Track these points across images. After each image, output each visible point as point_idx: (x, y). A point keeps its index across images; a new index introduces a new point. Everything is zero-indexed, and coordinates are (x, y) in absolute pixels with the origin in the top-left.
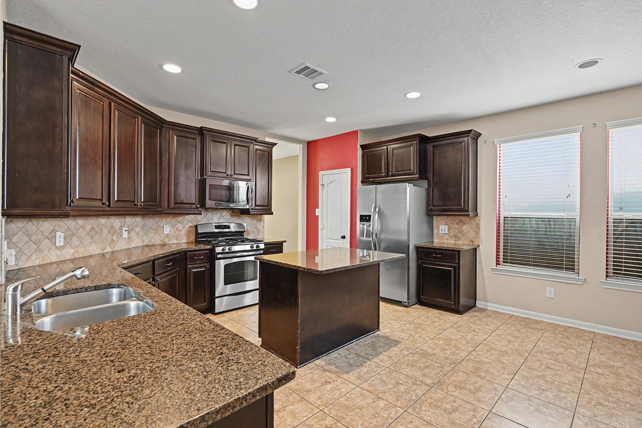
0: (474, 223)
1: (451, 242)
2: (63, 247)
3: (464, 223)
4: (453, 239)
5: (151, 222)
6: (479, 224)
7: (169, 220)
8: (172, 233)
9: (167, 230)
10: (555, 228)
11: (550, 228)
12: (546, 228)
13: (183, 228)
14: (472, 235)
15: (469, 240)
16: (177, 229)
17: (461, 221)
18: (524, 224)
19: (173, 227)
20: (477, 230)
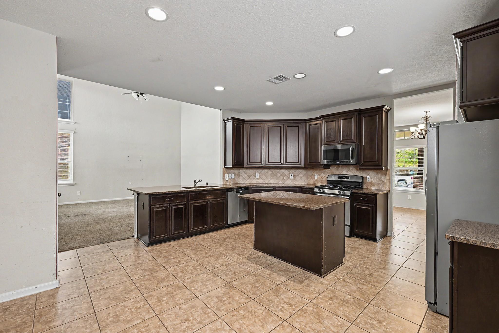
2: (259, 179)
5: (310, 172)
7: (317, 171)
8: (319, 179)
9: (316, 177)
13: (324, 176)
16: (321, 177)
19: (320, 175)
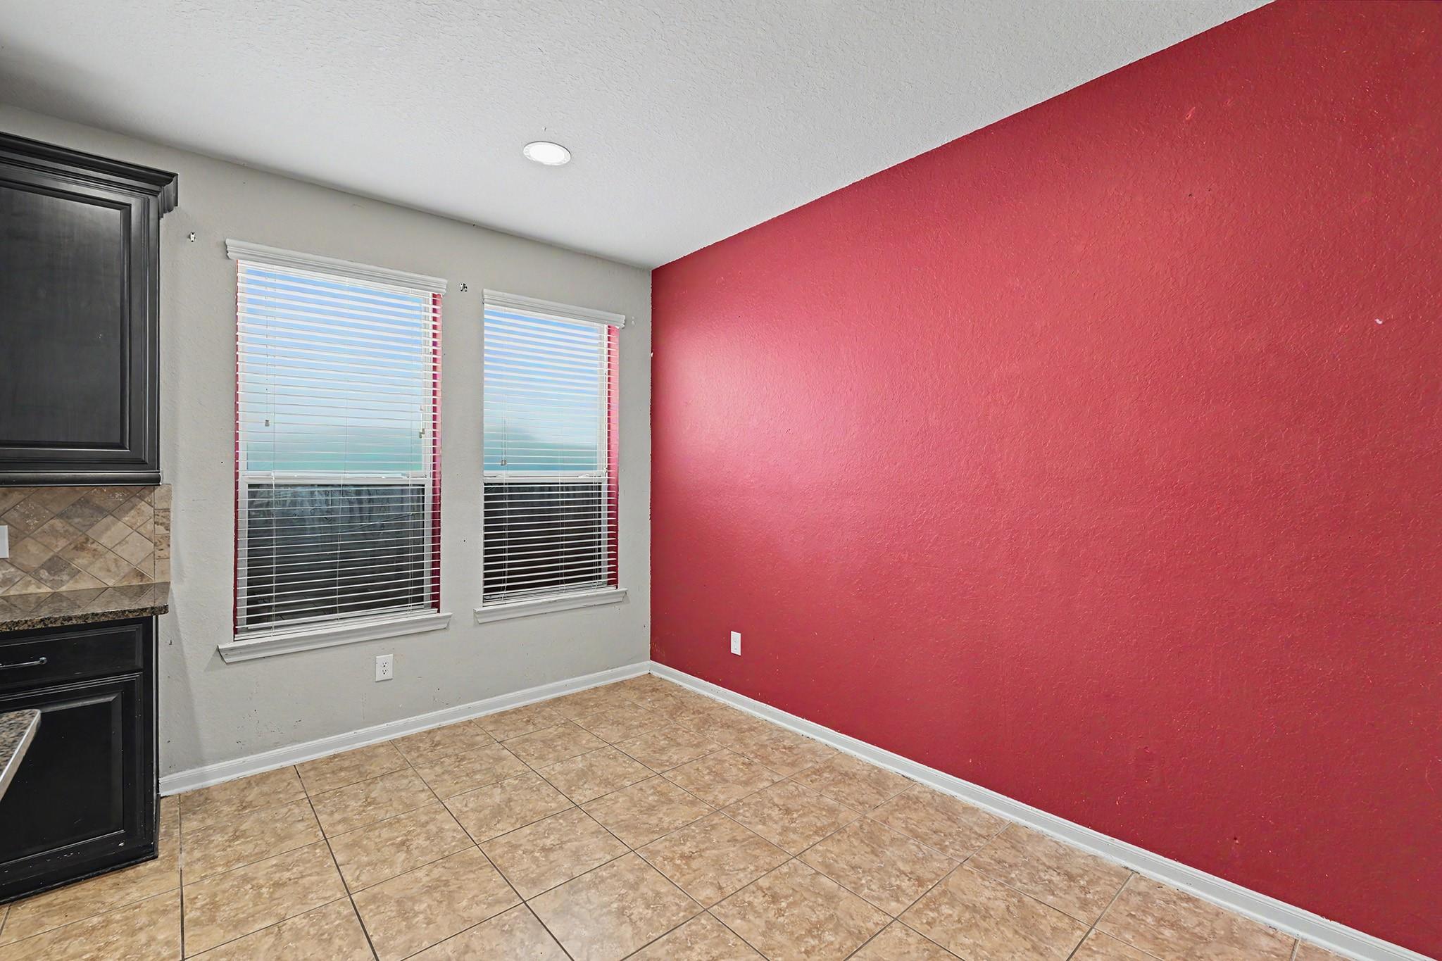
0: (148, 510)
1: (32, 589)
3: (102, 511)
4: (40, 580)
6: (168, 510)
10: (371, 510)
11: (361, 510)
12: (351, 510)
14: (135, 551)
15: (125, 569)
17: (85, 502)
18: (294, 503)
20: (161, 530)
